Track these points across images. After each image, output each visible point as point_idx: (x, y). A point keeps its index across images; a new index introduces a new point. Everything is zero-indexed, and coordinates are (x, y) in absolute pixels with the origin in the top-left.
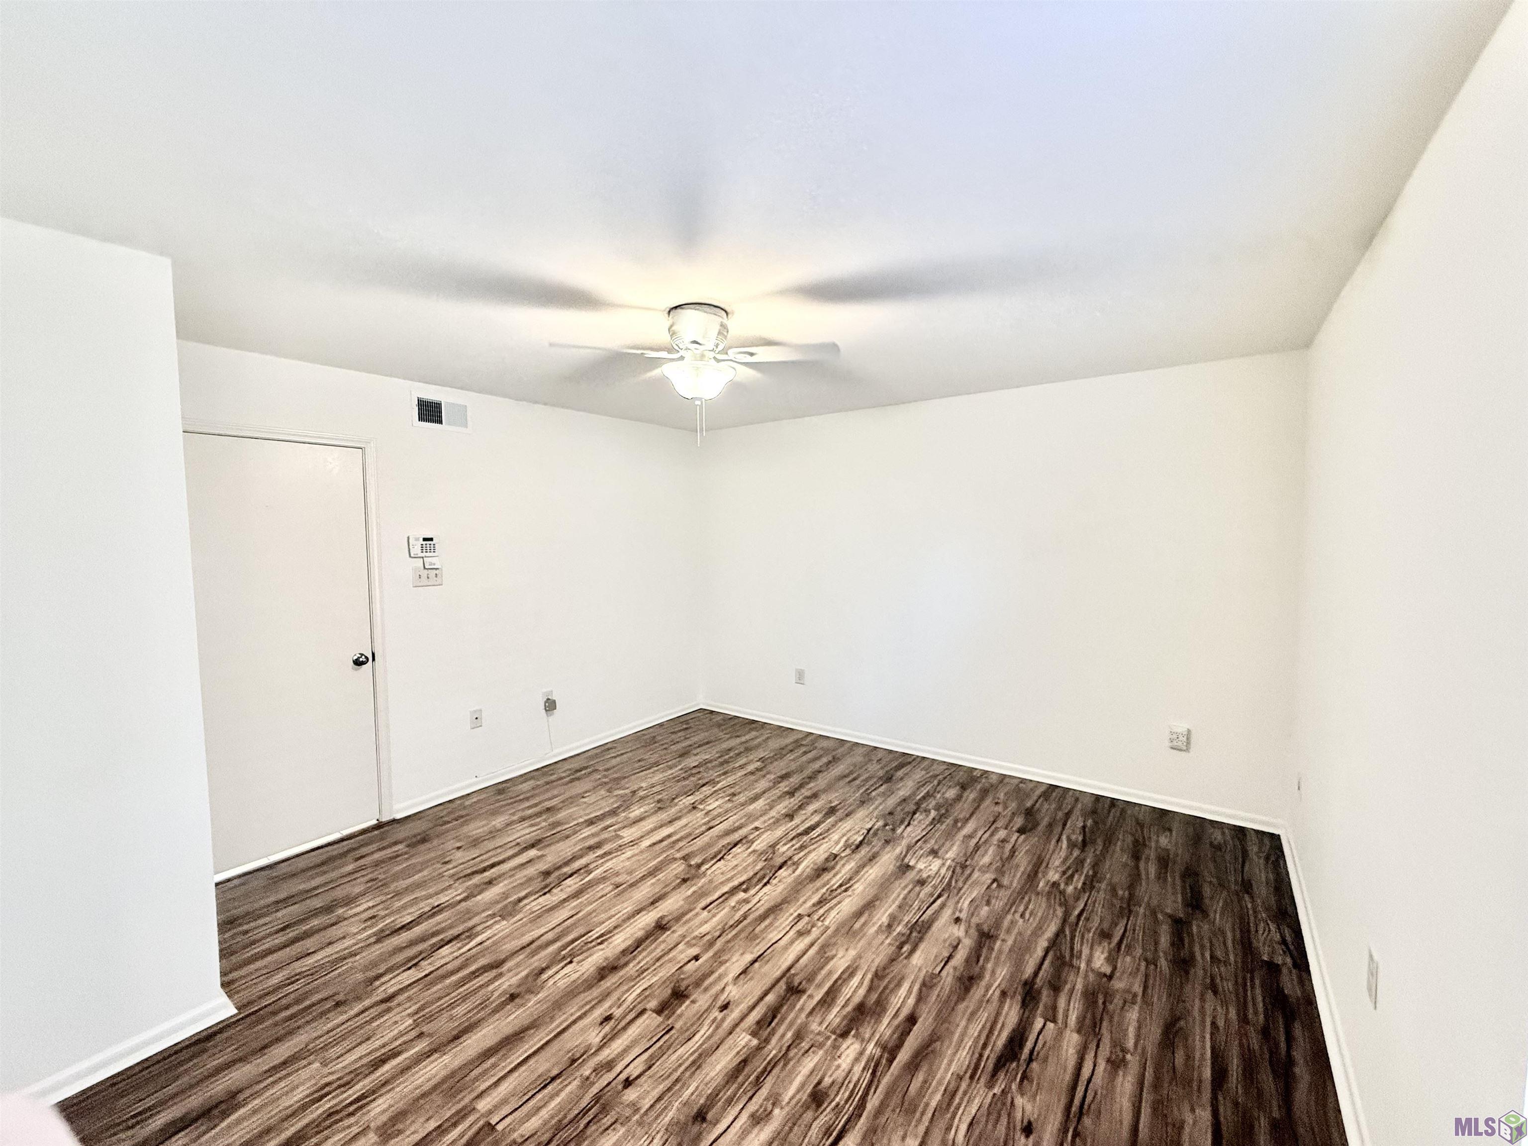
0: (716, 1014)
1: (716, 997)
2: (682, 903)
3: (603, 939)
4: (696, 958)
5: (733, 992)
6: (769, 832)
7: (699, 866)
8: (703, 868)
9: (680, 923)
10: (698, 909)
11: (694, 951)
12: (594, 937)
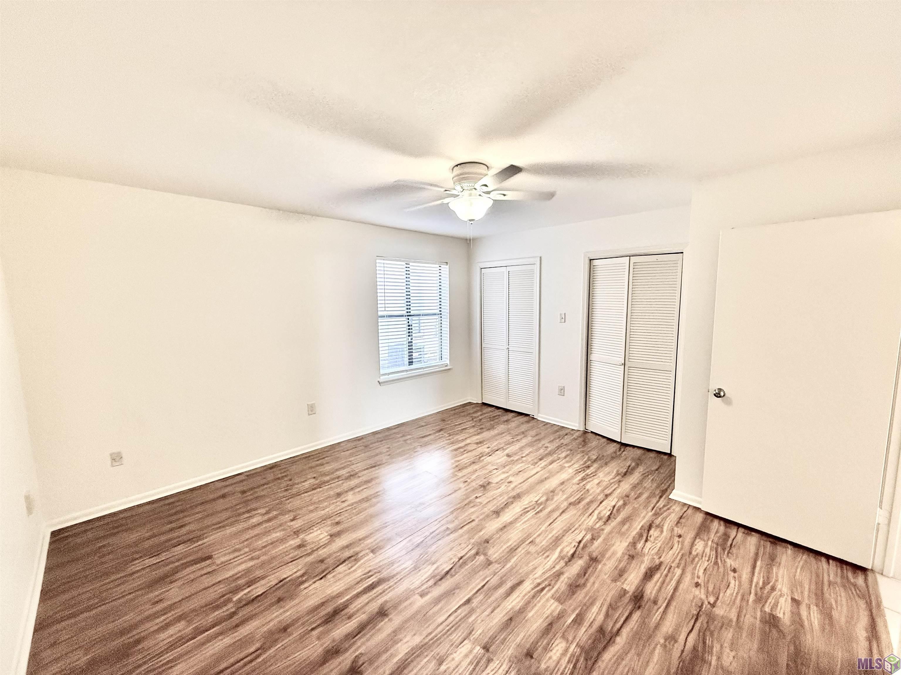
0: (469, 481)
1: (468, 485)
2: (487, 525)
3: (525, 511)
4: (476, 497)
5: (462, 485)
6: (412, 587)
7: (477, 554)
8: (473, 552)
9: (486, 513)
10: (477, 520)
11: (478, 500)
12: (531, 512)
